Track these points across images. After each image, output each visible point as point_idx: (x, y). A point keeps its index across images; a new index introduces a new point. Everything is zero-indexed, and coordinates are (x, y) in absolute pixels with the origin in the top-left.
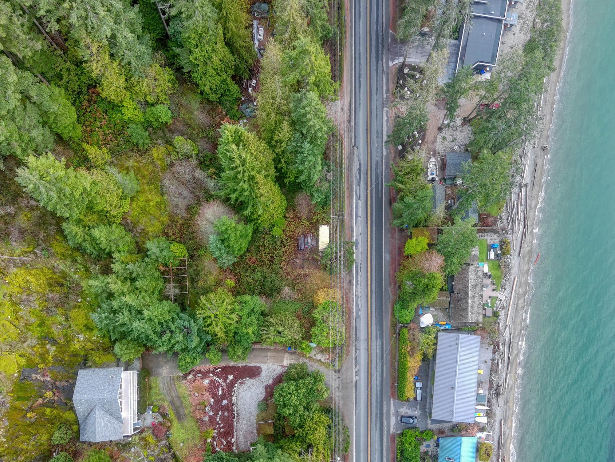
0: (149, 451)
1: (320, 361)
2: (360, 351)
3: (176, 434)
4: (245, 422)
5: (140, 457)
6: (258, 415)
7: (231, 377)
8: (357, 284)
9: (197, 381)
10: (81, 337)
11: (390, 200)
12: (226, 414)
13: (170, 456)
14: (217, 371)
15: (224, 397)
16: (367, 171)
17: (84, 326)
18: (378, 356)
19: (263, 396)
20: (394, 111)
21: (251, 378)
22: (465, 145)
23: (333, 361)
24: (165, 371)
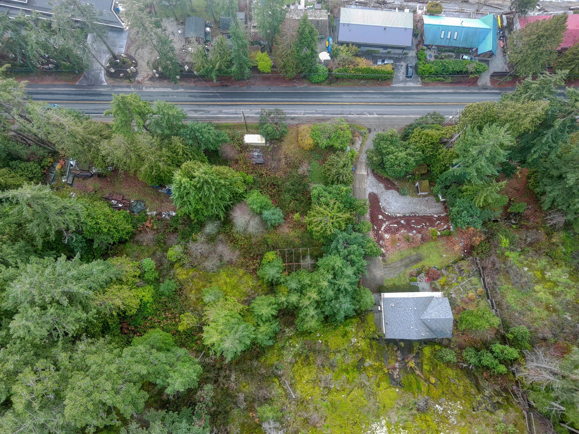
0: (453, 281)
1: (361, 145)
2: (351, 111)
3: (434, 263)
4: (418, 207)
5: (459, 289)
6: (412, 196)
7: (380, 217)
8: (294, 113)
9: (386, 245)
10: (354, 340)
11: (223, 86)
12: (413, 221)
13: (456, 265)
14: (376, 228)
15: (398, 223)
16: (197, 105)
17: (344, 338)
18: (356, 96)
19: (395, 192)
20: (146, 82)
21: (379, 202)
22: (178, 24)
23: (361, 134)
24: (379, 272)
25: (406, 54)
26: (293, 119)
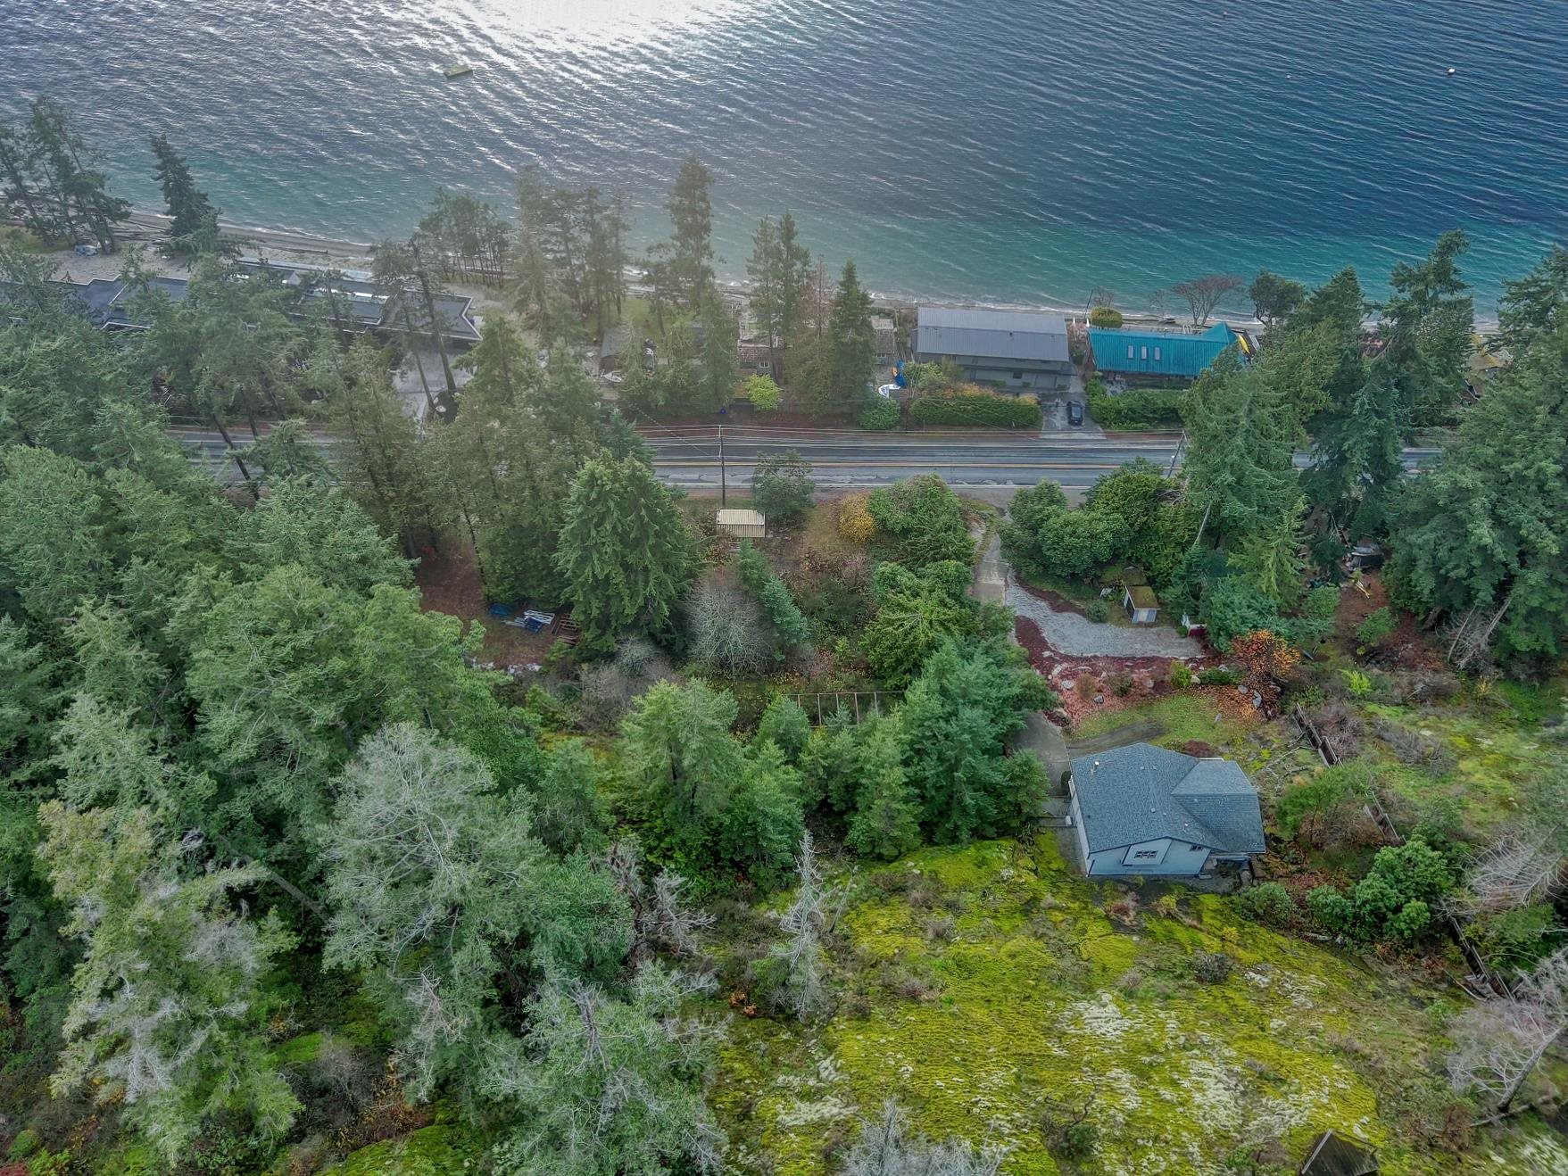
0: (1250, 760)
1: (986, 535)
2: (956, 478)
4: (1138, 646)
5: (1269, 774)
6: (1119, 624)
7: (1048, 655)
8: (829, 481)
9: (1069, 701)
10: (1008, 872)
12: (1131, 664)
13: (1251, 734)
15: (1093, 665)
18: (964, 453)
19: (1077, 617)
21: (1041, 633)
23: (983, 516)
24: (1058, 757)
25: (1063, 388)
26: (824, 490)
